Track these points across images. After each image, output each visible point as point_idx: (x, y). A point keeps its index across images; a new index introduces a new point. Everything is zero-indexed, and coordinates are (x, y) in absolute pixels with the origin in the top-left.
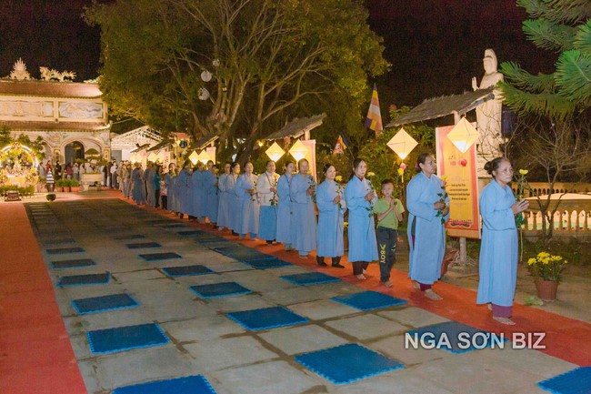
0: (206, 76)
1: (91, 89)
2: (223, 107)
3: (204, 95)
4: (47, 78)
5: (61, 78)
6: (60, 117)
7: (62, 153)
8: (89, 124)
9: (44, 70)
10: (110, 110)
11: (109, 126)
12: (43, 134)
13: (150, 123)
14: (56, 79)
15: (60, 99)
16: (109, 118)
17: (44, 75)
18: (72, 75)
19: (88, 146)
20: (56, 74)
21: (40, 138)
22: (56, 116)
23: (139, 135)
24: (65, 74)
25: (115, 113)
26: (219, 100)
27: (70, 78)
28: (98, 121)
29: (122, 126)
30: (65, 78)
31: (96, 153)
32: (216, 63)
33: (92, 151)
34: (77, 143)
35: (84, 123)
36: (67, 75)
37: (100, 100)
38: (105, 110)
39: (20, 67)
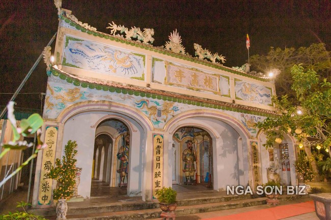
4: (202, 57)
5: (213, 60)
6: (237, 98)
9: (197, 47)
14: (209, 60)
15: (237, 76)
17: (198, 53)
18: (222, 58)
20: (209, 55)
22: (233, 97)
24: (216, 56)
27: (220, 62)
30: (217, 60)
36: (219, 58)
39: (175, 39)
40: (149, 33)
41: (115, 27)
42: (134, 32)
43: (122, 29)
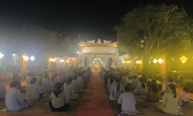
0: (142, 41)
1: (115, 45)
2: (147, 49)
3: (142, 46)
4: (105, 43)
5: (108, 42)
6: (107, 52)
7: (107, 60)
8: (114, 53)
9: (104, 41)
10: (119, 50)
11: (118, 54)
12: (103, 56)
13: (128, 53)
14: (107, 43)
15: (107, 48)
16: (119, 52)
18: (110, 42)
19: (113, 59)
20: (107, 42)
21: (103, 57)
23: (126, 56)
24: (109, 42)
25: (120, 51)
26: (146, 47)
28: (116, 53)
29: (122, 53)
31: (115, 60)
32: (145, 38)
33: (114, 60)
34: (111, 58)
35: (113, 53)
37: (116, 48)
38: (117, 50)
39: (99, 40)
40: (94, 41)
41: (88, 42)
42: (91, 41)
43: (89, 41)
